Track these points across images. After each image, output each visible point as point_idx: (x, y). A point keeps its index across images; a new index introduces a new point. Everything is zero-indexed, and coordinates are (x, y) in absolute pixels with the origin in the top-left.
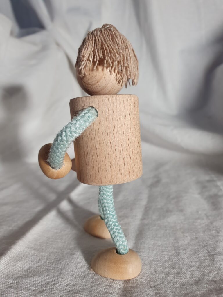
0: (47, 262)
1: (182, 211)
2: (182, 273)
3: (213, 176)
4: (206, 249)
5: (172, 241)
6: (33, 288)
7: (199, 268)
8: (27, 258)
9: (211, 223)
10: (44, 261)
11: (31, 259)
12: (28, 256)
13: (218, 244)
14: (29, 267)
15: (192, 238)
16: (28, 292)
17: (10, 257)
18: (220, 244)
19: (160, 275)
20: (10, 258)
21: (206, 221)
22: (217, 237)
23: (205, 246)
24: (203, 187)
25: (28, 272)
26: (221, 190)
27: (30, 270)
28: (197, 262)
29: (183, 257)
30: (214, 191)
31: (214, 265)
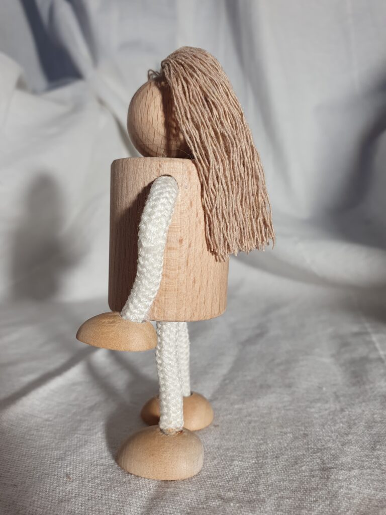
1: (289, 386)
2: (259, 501)
3: (367, 325)
4: (318, 456)
7: (296, 493)
13: (345, 449)
15: (297, 435)
19: (214, 503)
21: (332, 406)
23: (319, 450)
24: (343, 343)
26: (376, 349)
28: (295, 481)
29: (268, 471)
30: (361, 351)
31: (326, 488)
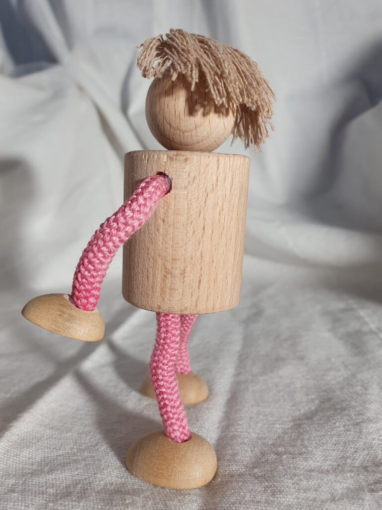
0: (74, 448)
1: (302, 358)
3: (351, 301)
5: (290, 408)
6: (51, 490)
8: (40, 443)
9: (354, 375)
10: (69, 446)
11: (47, 444)
12: (41, 439)
13: (367, 406)
14: (43, 457)
16: (44, 497)
17: (9, 441)
18: (370, 407)
20: (10, 444)
21: (343, 373)
22: (364, 395)
24: (335, 320)
25: (43, 465)
26: (366, 323)
27: (45, 462)
30: (354, 325)
31: (361, 440)
